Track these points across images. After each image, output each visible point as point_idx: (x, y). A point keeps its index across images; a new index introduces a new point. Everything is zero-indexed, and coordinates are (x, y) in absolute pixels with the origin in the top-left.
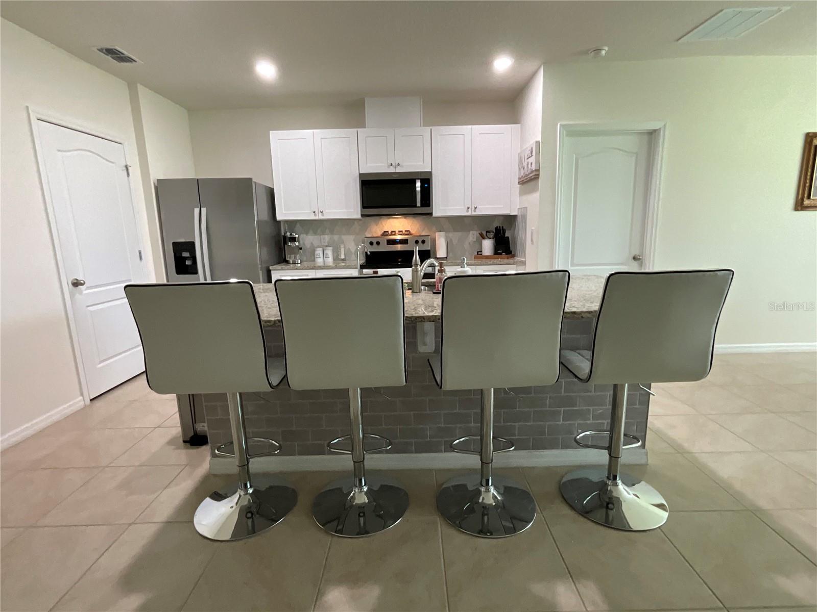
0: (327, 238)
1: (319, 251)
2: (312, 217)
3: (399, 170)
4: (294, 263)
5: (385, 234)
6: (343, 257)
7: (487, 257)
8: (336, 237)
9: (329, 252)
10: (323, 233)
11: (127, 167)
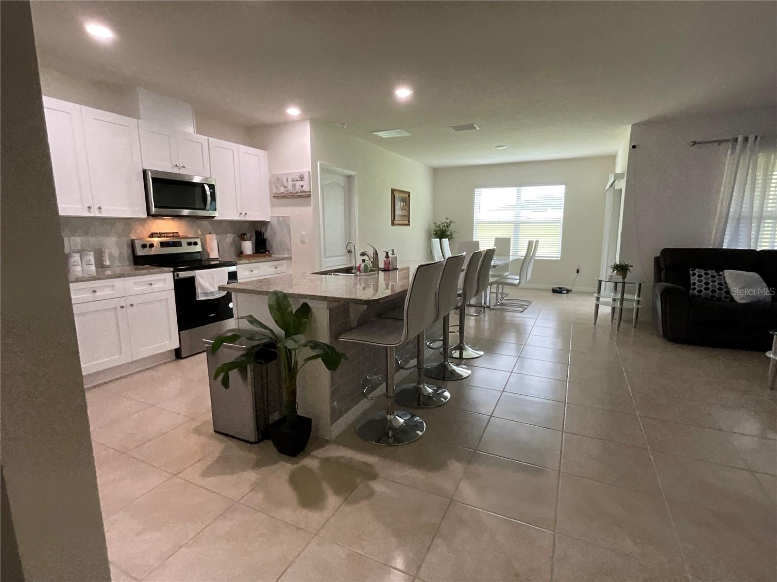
0: (78, 240)
1: (76, 258)
2: (86, 214)
3: (182, 172)
5: (154, 236)
7: (248, 256)
9: (91, 257)
10: (73, 234)
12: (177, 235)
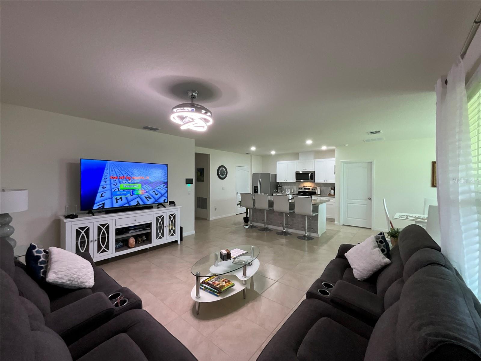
0: (289, 187)
1: (287, 190)
2: (284, 182)
3: (306, 170)
4: (280, 193)
5: (304, 186)
6: (292, 192)
7: (332, 195)
8: (292, 187)
9: (289, 190)
10: (289, 185)
11: (248, 171)
12: (311, 186)
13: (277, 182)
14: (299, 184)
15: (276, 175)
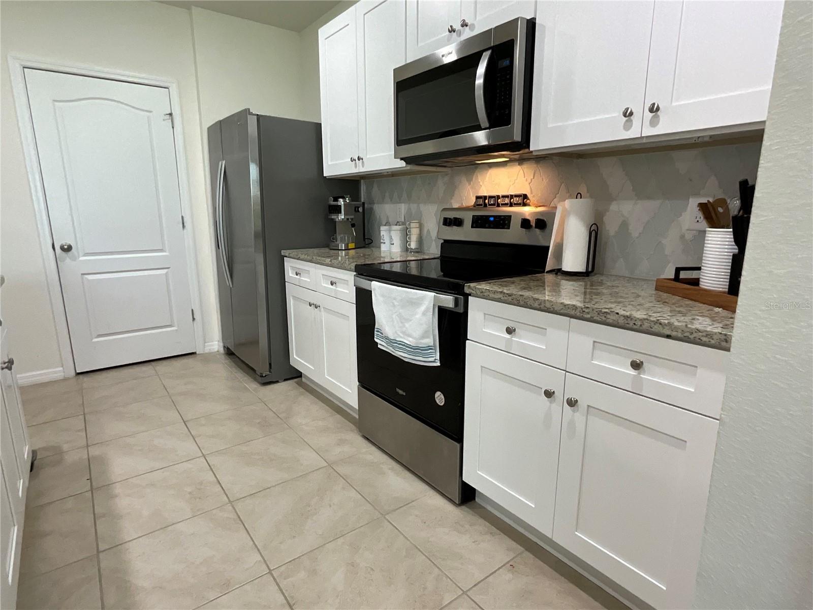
1: (384, 232)
9: (396, 234)
11: (171, 116)
12: (524, 200)
13: (327, 173)
14: (452, 189)
15: (318, 127)
